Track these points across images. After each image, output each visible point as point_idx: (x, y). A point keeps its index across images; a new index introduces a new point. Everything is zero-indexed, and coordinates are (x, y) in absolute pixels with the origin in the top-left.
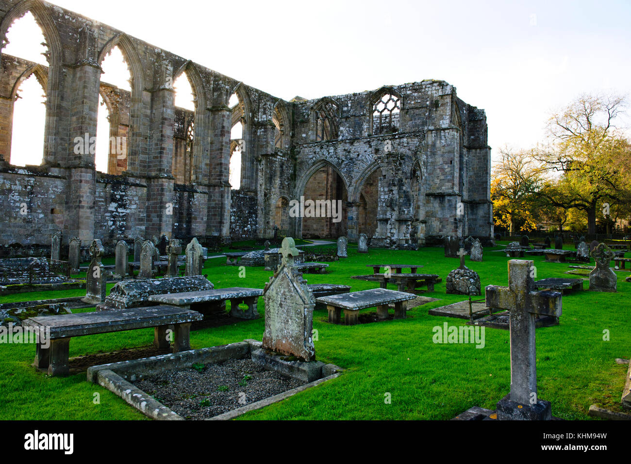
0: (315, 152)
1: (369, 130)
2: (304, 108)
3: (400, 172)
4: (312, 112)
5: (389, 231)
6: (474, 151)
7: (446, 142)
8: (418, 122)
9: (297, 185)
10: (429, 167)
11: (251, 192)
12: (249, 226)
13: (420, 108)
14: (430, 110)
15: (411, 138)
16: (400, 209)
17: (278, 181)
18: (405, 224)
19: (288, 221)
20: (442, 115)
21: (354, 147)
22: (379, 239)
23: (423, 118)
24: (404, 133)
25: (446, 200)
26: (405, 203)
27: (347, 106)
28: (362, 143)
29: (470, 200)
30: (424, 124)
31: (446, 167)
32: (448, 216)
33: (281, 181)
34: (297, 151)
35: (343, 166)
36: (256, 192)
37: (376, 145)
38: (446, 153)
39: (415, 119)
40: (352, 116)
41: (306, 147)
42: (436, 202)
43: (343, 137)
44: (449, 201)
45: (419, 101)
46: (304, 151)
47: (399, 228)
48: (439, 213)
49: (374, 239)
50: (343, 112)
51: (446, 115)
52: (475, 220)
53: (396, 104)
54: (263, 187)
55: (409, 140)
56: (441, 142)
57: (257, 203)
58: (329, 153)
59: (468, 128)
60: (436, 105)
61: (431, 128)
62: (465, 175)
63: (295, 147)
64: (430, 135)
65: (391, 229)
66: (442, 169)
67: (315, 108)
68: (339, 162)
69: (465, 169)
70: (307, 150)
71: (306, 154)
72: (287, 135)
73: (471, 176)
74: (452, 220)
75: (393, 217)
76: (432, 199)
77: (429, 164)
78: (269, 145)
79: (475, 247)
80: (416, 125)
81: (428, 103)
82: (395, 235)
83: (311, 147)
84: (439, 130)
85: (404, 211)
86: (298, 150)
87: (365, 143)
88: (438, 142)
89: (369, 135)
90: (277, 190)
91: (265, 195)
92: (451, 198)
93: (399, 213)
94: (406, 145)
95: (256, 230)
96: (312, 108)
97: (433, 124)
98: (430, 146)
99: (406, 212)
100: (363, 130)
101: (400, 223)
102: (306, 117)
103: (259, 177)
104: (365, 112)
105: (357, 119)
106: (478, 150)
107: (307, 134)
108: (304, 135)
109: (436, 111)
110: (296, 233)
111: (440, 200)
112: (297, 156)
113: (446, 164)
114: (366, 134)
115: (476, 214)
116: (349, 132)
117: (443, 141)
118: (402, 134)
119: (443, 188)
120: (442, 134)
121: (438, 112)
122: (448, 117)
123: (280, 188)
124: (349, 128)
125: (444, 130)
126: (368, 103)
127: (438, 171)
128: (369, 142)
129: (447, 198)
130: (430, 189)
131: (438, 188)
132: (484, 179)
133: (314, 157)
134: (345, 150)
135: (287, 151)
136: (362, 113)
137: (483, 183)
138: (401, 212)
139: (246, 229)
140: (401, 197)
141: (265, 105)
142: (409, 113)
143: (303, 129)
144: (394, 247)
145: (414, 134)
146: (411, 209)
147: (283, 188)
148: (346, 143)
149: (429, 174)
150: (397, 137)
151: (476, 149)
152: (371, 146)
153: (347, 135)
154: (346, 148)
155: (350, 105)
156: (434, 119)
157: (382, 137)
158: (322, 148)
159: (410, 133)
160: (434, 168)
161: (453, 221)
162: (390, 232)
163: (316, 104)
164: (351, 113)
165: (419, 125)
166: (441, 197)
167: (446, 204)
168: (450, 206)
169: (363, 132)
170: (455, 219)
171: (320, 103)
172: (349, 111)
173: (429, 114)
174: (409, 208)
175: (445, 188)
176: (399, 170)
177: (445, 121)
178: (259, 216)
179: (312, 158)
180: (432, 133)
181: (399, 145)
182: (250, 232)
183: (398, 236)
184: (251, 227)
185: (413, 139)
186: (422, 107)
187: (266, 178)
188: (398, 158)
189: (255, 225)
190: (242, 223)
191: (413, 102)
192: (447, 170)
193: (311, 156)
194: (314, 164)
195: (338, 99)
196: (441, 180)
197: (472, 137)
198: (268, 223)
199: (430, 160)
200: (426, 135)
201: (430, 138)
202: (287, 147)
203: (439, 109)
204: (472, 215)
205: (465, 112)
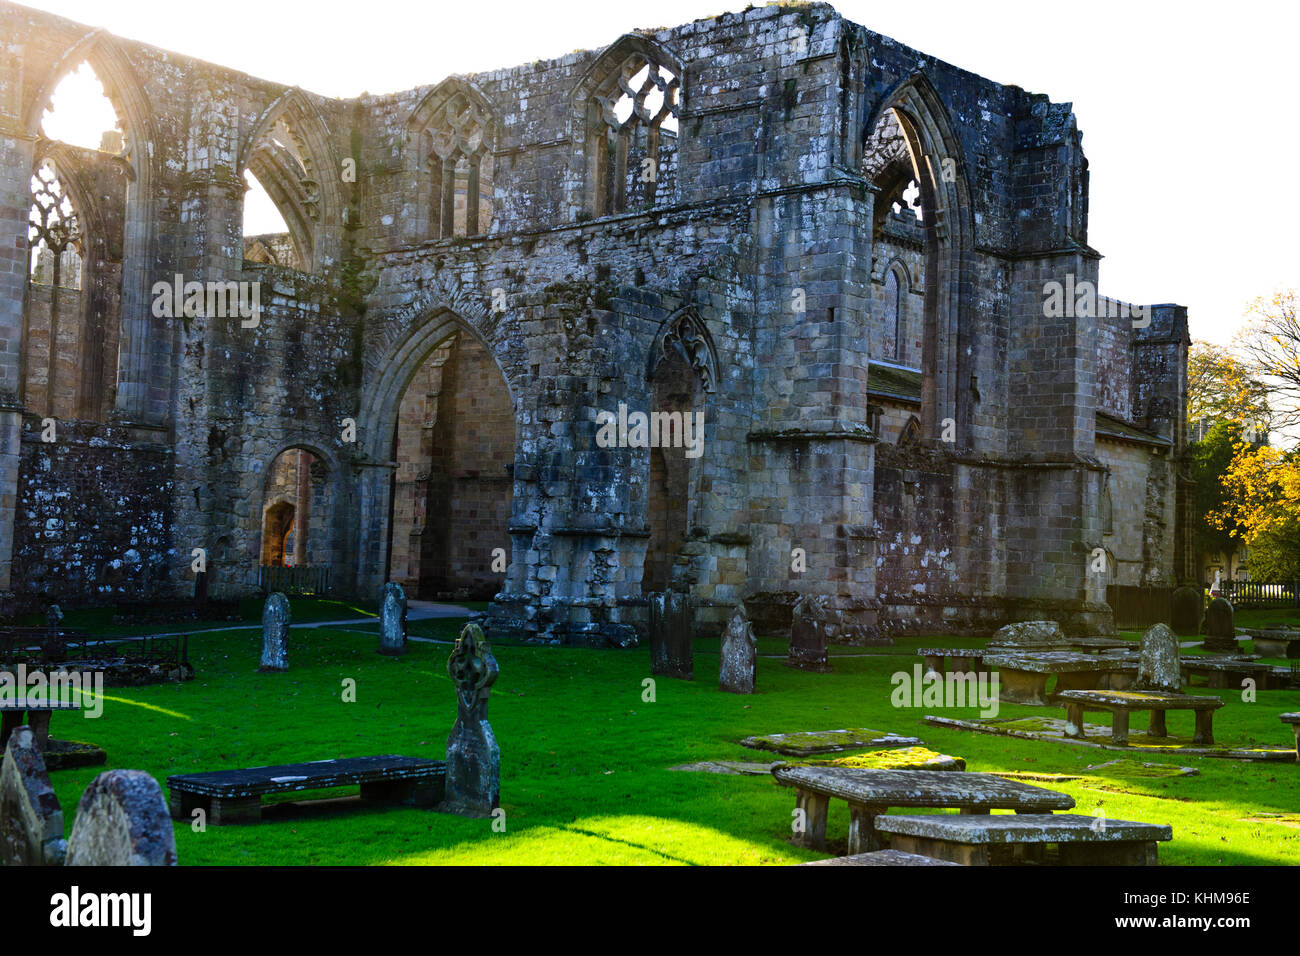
0: (420, 283)
1: (583, 197)
2: (388, 122)
3: (584, 355)
4: (414, 136)
5: (531, 574)
6: (1028, 265)
7: (816, 237)
8: (731, 163)
9: (366, 402)
10: (760, 334)
11: (151, 428)
12: (131, 553)
13: (739, 110)
14: (768, 119)
15: (708, 225)
16: (577, 492)
17: (274, 390)
18: (592, 545)
19: (330, 537)
20: (805, 136)
21: (535, 263)
22: (512, 601)
23: (748, 148)
24: (687, 207)
25: (813, 457)
26: (593, 470)
27: (517, 109)
28: (559, 246)
29: (1012, 456)
30: (748, 170)
31: (815, 333)
32: (818, 518)
33: (289, 388)
34: (369, 279)
35: (500, 331)
36: (169, 428)
37: (601, 254)
38: (815, 278)
39: (721, 154)
40: (530, 146)
41: (393, 265)
42: (780, 464)
43: (502, 223)
44: (823, 460)
45: (736, 84)
46: (388, 276)
47: (571, 564)
48: (791, 506)
49: (499, 602)
50: (505, 131)
51: (818, 135)
52: (1030, 533)
53: (668, 99)
54: (204, 410)
55: (703, 232)
56: (799, 240)
57: (171, 469)
58: (461, 284)
59: (1007, 180)
60: (786, 97)
61: (772, 184)
62: (984, 359)
63: (360, 264)
64: (766, 213)
65: (539, 565)
66: (803, 341)
67: (422, 118)
68: (486, 316)
69: (987, 339)
70: (396, 273)
71: (392, 287)
72: (330, 221)
73: (1017, 364)
74: (830, 534)
75: (546, 521)
76: (768, 452)
77: (761, 322)
78: (216, 259)
79: (733, 638)
80: (727, 177)
81: (763, 90)
82: (554, 591)
83: (408, 264)
84: (797, 192)
85: (588, 500)
86: (372, 273)
87: (567, 246)
88: (792, 238)
89: (583, 217)
90: (272, 423)
91: (216, 439)
92: (829, 450)
93: (575, 507)
94: (689, 251)
95: (165, 569)
96: (412, 120)
97: (778, 171)
98: (765, 255)
99: (594, 503)
100: (562, 198)
101: (575, 544)
102: (395, 153)
103: (183, 376)
104: (568, 131)
105: (546, 156)
106: (1044, 264)
107: (396, 216)
108: (387, 220)
109: (788, 119)
110: (360, 580)
111: (794, 458)
112: (368, 298)
113: (815, 320)
114: (573, 211)
115: (1034, 512)
116: (519, 204)
117: (806, 235)
118: (678, 210)
119: (805, 410)
120: (806, 208)
121: (794, 126)
122: (823, 142)
123: (283, 414)
124: (521, 190)
125: (811, 190)
126: (582, 97)
127: (790, 346)
128: (580, 242)
129: (817, 449)
130: (764, 415)
131: (788, 413)
132: (1062, 379)
133: (416, 299)
134: (507, 272)
135: (330, 276)
136: (560, 136)
137: (1059, 389)
138: (578, 500)
139: (116, 564)
140: (582, 449)
141: (206, 110)
142: (703, 130)
143: (384, 198)
144: (546, 635)
145: (715, 211)
146: (612, 492)
147: (301, 413)
148: (511, 247)
149: (763, 360)
150: (663, 221)
151: (1036, 259)
152: (584, 259)
153: (514, 216)
154: (512, 266)
155: (524, 105)
156: (779, 152)
157: (618, 221)
158: (439, 266)
159: (706, 206)
160: (778, 339)
161: (832, 536)
162: (536, 579)
163: (424, 103)
164: (528, 136)
165: (732, 175)
166: (795, 444)
167: (813, 473)
168: (825, 479)
169: (563, 204)
170: (840, 532)
171: (436, 102)
172: (520, 129)
173: (765, 132)
174: (602, 488)
175: (810, 416)
176: (582, 345)
177: (813, 159)
178: (182, 515)
179: (411, 304)
180: (772, 206)
181: (670, 251)
182: (136, 575)
183: (569, 592)
184: (144, 556)
185: (714, 230)
186: (745, 108)
187: (215, 376)
188: (584, 301)
189: (163, 548)
190: (94, 541)
191: (715, 90)
192: (816, 344)
193: (408, 297)
194: (416, 324)
195: (490, 84)
196: (797, 381)
197: (1024, 213)
198: (227, 540)
199: (766, 306)
200: (753, 212)
201: (768, 223)
202: (329, 262)
203: (796, 112)
204: (1022, 514)
205: (986, 117)
